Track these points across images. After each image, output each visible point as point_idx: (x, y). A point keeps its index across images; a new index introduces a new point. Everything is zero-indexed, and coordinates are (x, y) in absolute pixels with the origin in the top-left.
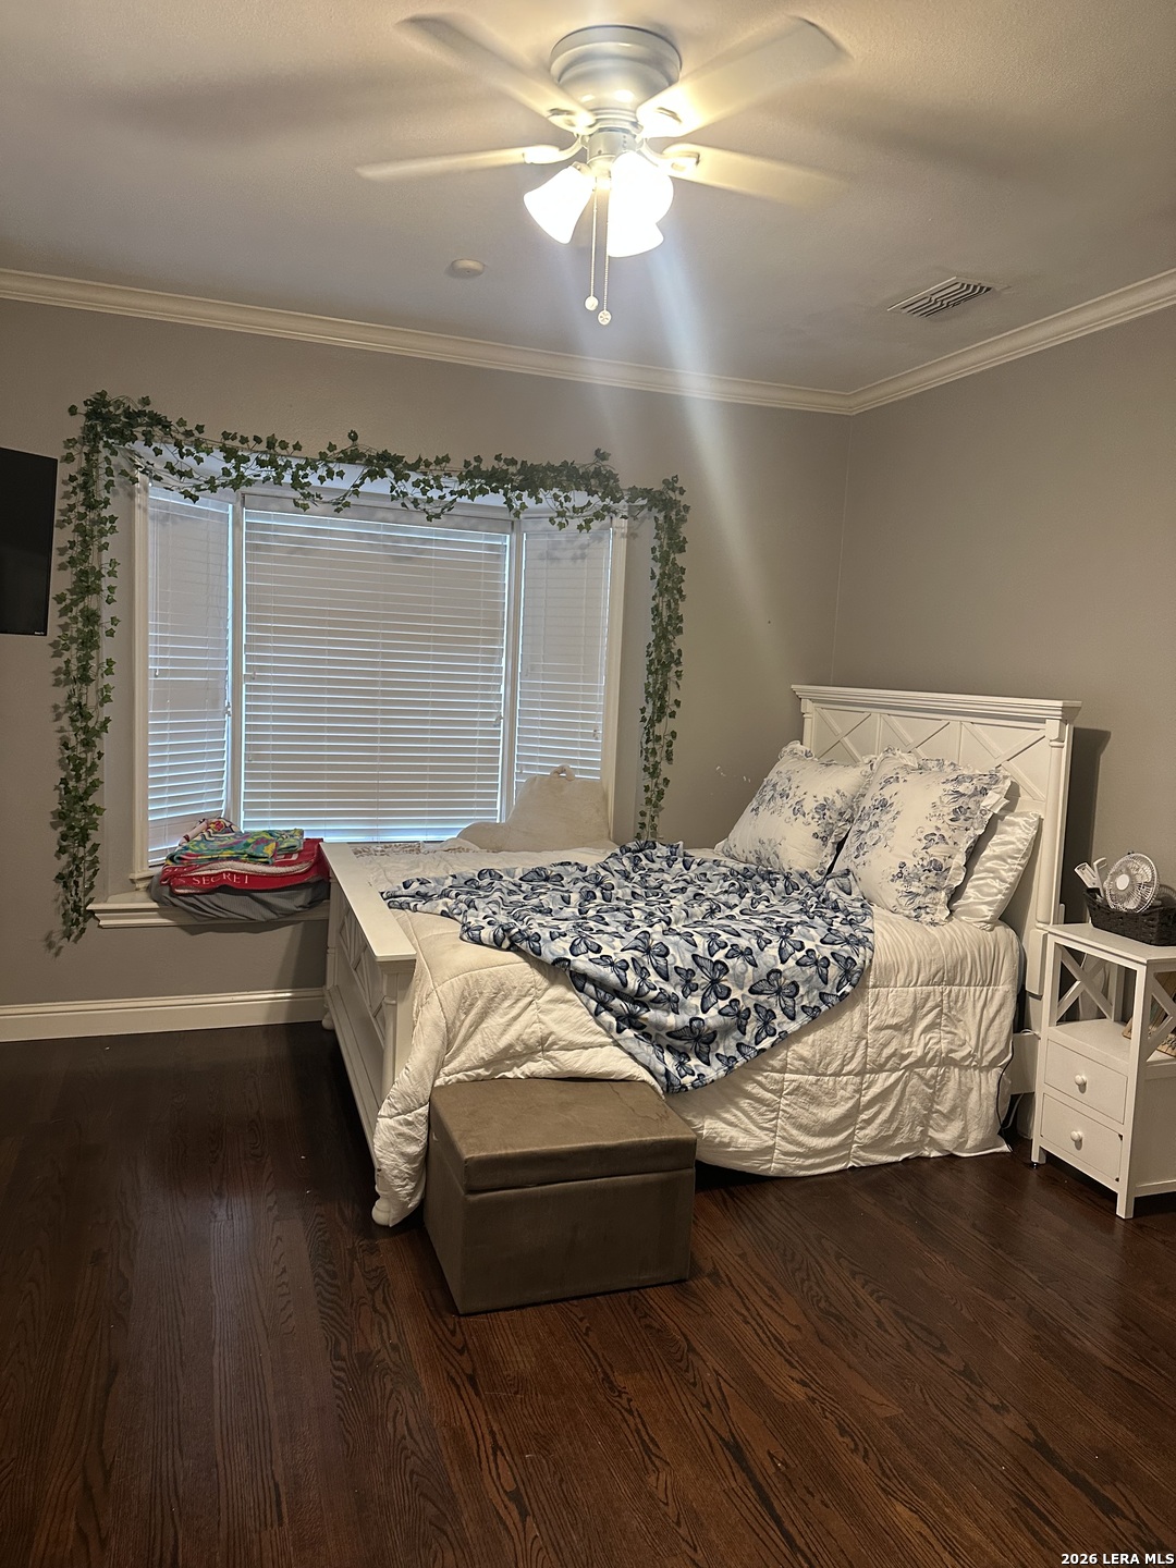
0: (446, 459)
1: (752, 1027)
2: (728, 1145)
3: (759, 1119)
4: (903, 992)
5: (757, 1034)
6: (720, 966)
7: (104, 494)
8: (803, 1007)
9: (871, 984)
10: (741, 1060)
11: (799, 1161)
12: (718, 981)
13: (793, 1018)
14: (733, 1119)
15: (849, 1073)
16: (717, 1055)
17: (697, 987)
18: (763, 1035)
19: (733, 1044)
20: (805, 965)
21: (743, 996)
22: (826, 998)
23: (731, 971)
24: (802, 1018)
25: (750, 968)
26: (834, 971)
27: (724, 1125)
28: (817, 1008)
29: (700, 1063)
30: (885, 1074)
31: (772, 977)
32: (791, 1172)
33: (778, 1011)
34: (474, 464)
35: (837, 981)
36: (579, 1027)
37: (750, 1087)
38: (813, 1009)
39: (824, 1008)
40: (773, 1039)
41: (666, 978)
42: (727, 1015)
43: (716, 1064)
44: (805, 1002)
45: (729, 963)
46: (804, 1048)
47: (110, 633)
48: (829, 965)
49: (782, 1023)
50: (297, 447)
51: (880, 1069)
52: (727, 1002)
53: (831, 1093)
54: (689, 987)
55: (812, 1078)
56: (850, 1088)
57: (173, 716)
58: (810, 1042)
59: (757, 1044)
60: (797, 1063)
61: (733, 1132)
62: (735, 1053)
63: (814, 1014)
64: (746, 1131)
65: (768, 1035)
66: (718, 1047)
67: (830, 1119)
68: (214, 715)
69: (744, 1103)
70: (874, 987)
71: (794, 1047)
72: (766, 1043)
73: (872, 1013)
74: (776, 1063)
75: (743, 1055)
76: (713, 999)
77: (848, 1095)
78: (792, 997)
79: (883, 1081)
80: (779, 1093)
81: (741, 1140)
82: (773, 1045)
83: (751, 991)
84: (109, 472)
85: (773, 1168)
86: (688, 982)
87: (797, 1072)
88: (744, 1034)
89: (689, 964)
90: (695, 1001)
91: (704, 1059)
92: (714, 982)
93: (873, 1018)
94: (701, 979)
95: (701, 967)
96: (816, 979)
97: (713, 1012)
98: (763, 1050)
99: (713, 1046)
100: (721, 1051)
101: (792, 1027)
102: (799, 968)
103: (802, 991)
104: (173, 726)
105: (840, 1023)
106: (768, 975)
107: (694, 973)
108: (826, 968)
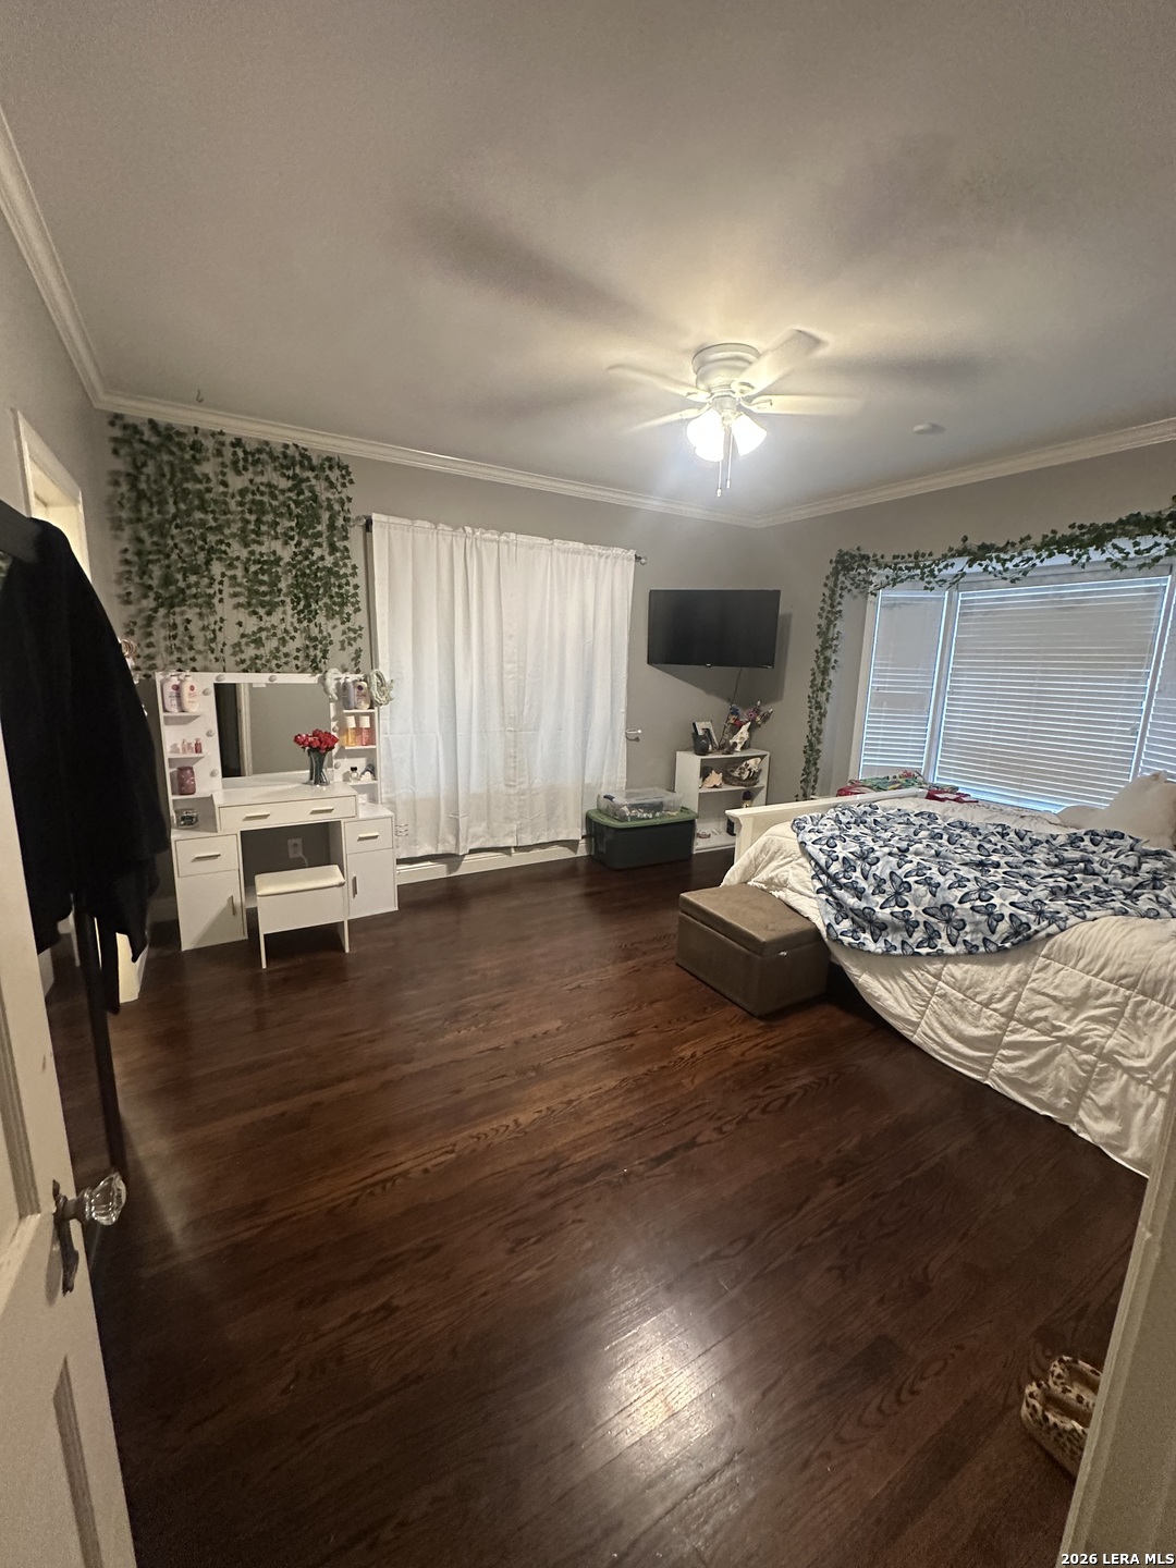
0: (1029, 538)
1: (919, 935)
2: (878, 999)
3: (911, 999)
4: (1077, 975)
5: (921, 942)
6: (906, 885)
7: (839, 600)
8: (965, 941)
9: (1043, 953)
10: (899, 951)
11: (937, 1048)
12: (900, 894)
13: (954, 945)
14: (889, 987)
15: (995, 1010)
16: (886, 940)
17: (884, 892)
18: (925, 945)
19: (900, 939)
20: (978, 912)
21: (916, 911)
22: (988, 943)
23: (912, 892)
24: (960, 948)
25: (929, 895)
26: (1004, 926)
27: (880, 986)
28: (977, 947)
29: (870, 938)
30: (1033, 1031)
31: (945, 908)
32: (926, 1049)
33: (943, 934)
34: (1051, 535)
35: (1004, 936)
36: (802, 882)
37: (907, 974)
38: (973, 946)
39: (982, 949)
40: (931, 951)
41: (866, 878)
42: (896, 917)
43: (881, 944)
44: (968, 938)
45: (915, 886)
46: (957, 970)
47: (833, 667)
48: (1001, 920)
49: (943, 944)
50: (930, 554)
51: (1030, 1024)
52: (902, 910)
53: (977, 1016)
54: (879, 890)
55: (961, 996)
56: (993, 1022)
57: (886, 712)
58: (964, 969)
59: (917, 947)
60: (949, 978)
61: (885, 994)
62: (898, 945)
63: (971, 952)
64: (896, 999)
65: (929, 946)
66: (888, 935)
67: (966, 1033)
68: (920, 713)
69: (903, 983)
70: (1044, 957)
71: (950, 966)
72: (924, 951)
73: (1034, 976)
74: (932, 968)
75: (903, 949)
76: (893, 903)
77: (988, 1025)
78: (958, 930)
79: (1029, 1035)
80: (932, 991)
81: (889, 1002)
82: (928, 954)
83: (924, 911)
84: (842, 589)
85: (916, 1039)
86: (879, 886)
87: (947, 983)
88: (910, 936)
89: (886, 876)
90: (880, 899)
91: (875, 938)
92: (897, 894)
93: (1034, 980)
94: (888, 887)
95: (892, 880)
96: (984, 927)
97: (888, 911)
98: (919, 954)
99: (884, 933)
100: (889, 939)
101: (950, 950)
102: (971, 912)
103: (967, 929)
104: (886, 717)
105: (999, 969)
106: (942, 906)
107: (885, 882)
108: (998, 921)
